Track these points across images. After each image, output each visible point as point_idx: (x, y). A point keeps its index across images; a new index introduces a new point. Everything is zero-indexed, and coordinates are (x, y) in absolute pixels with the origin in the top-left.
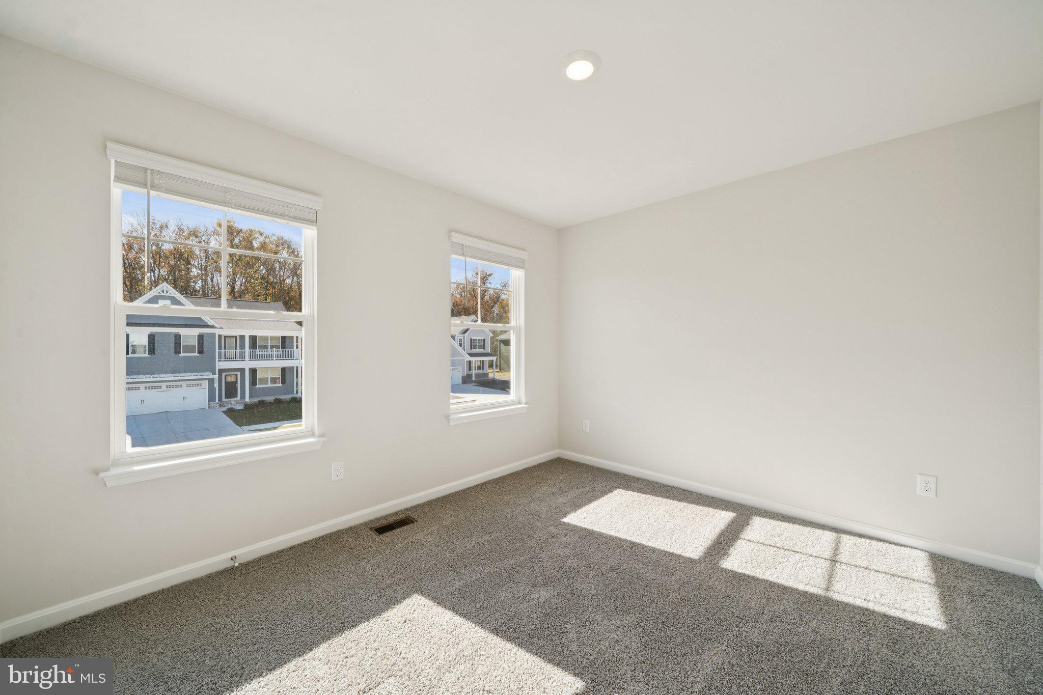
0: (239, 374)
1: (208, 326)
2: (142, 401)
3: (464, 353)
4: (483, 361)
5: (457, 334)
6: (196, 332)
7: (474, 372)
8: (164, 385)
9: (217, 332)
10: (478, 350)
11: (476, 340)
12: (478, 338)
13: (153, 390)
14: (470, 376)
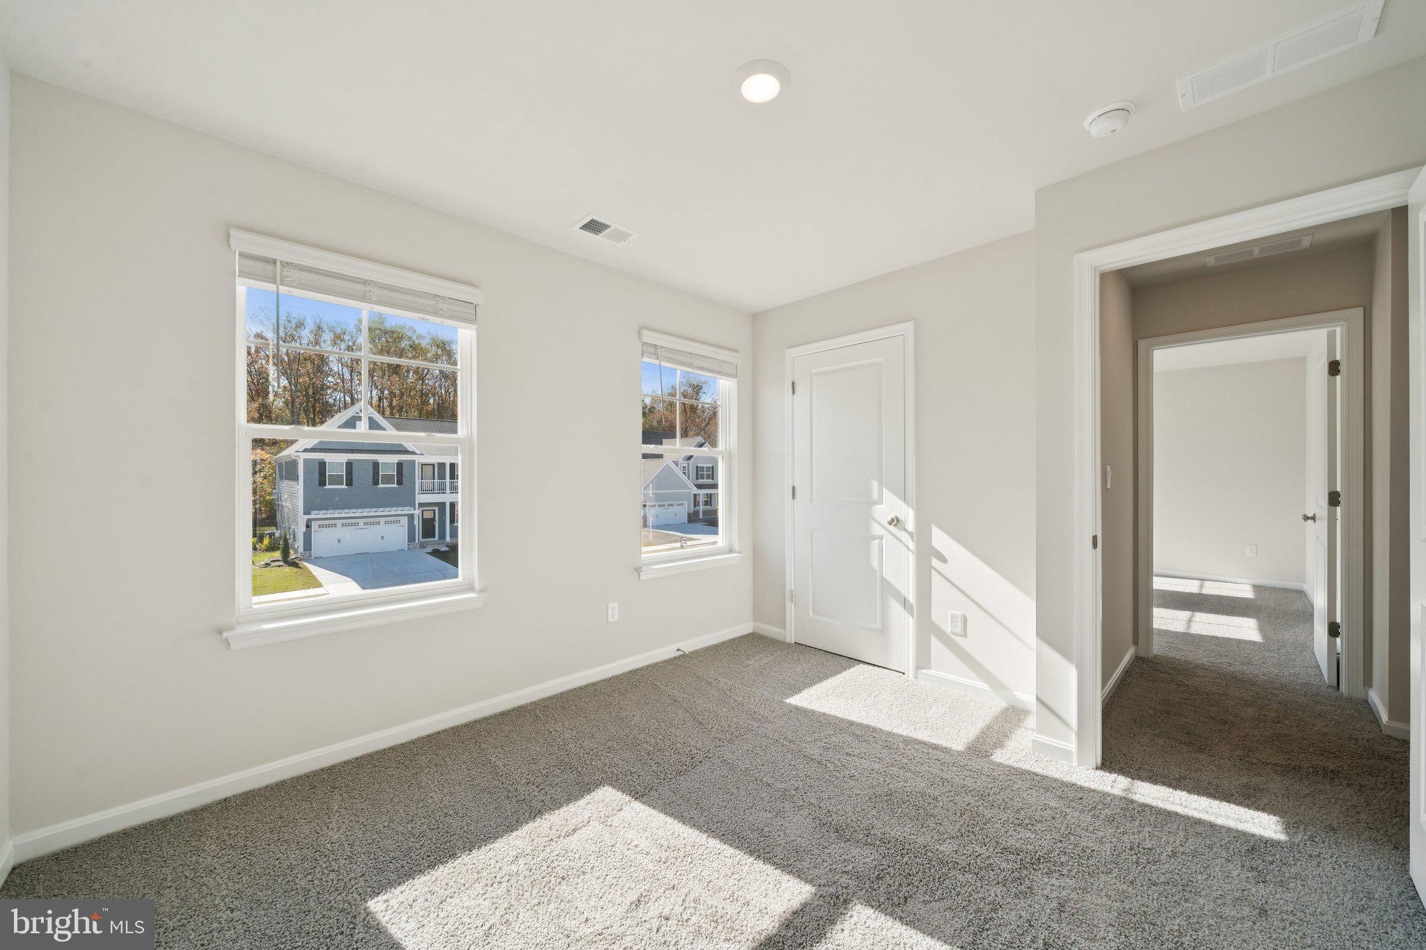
0: (436, 509)
1: (406, 452)
2: (339, 541)
3: (690, 483)
4: (711, 494)
5: (681, 461)
6: (394, 459)
7: (701, 508)
8: (361, 522)
9: (419, 459)
10: (705, 480)
11: (703, 467)
12: (705, 466)
13: (351, 527)
14: (696, 513)
